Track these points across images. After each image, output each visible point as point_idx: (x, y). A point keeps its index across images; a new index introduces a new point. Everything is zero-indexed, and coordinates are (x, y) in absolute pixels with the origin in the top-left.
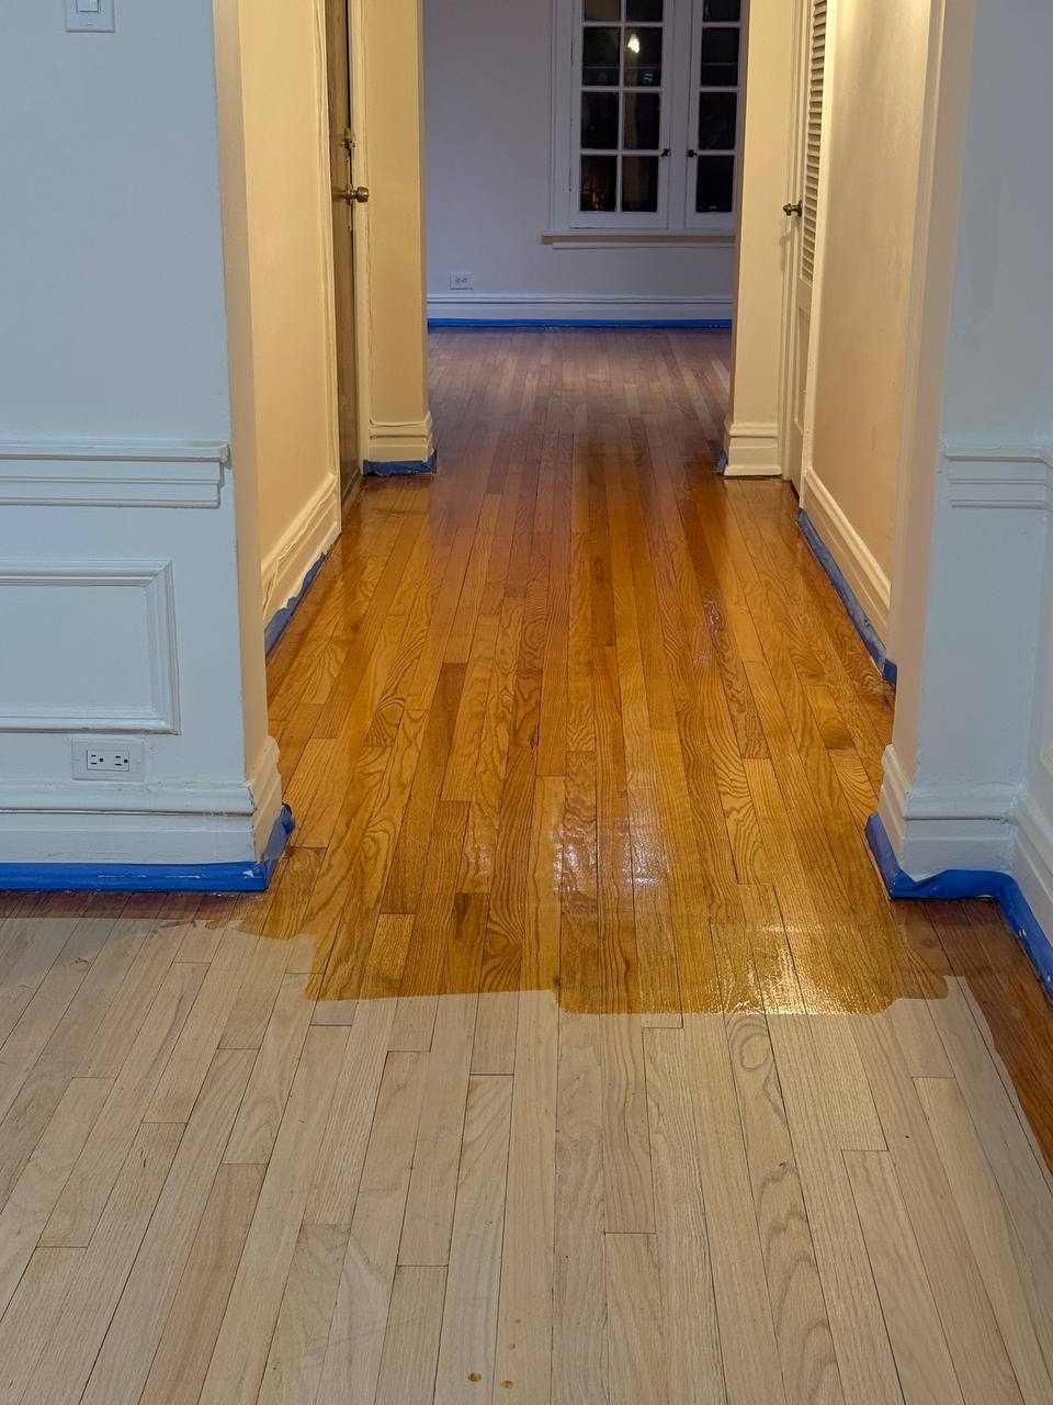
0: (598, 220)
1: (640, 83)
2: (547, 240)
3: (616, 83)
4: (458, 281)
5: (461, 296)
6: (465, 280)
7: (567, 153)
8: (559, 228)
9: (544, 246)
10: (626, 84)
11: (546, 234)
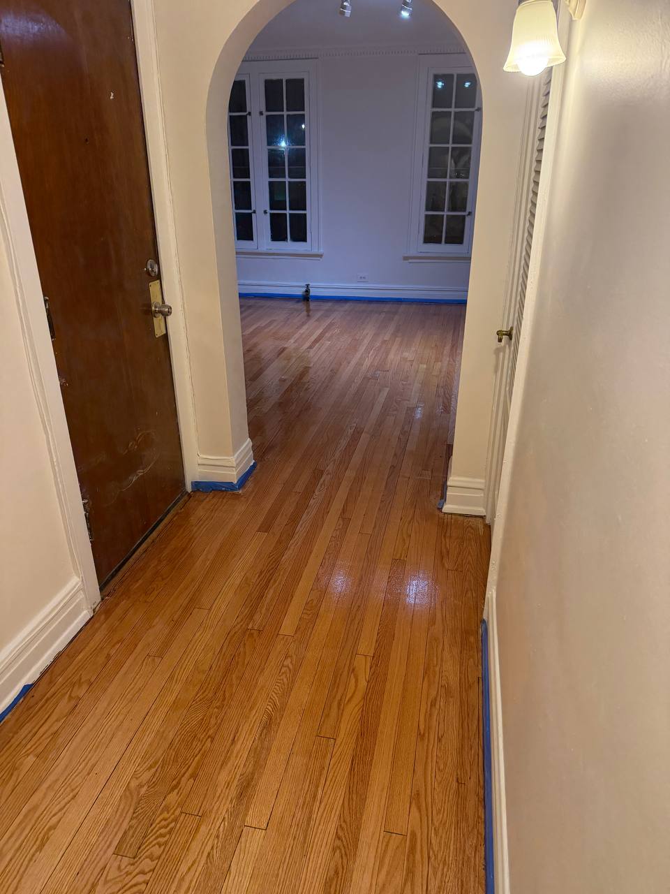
0: (433, 248)
1: (458, 177)
2: (406, 258)
3: (446, 177)
4: (361, 278)
5: (362, 285)
6: (364, 278)
7: (418, 213)
8: (413, 252)
9: (405, 261)
10: (451, 177)
11: (406, 255)
